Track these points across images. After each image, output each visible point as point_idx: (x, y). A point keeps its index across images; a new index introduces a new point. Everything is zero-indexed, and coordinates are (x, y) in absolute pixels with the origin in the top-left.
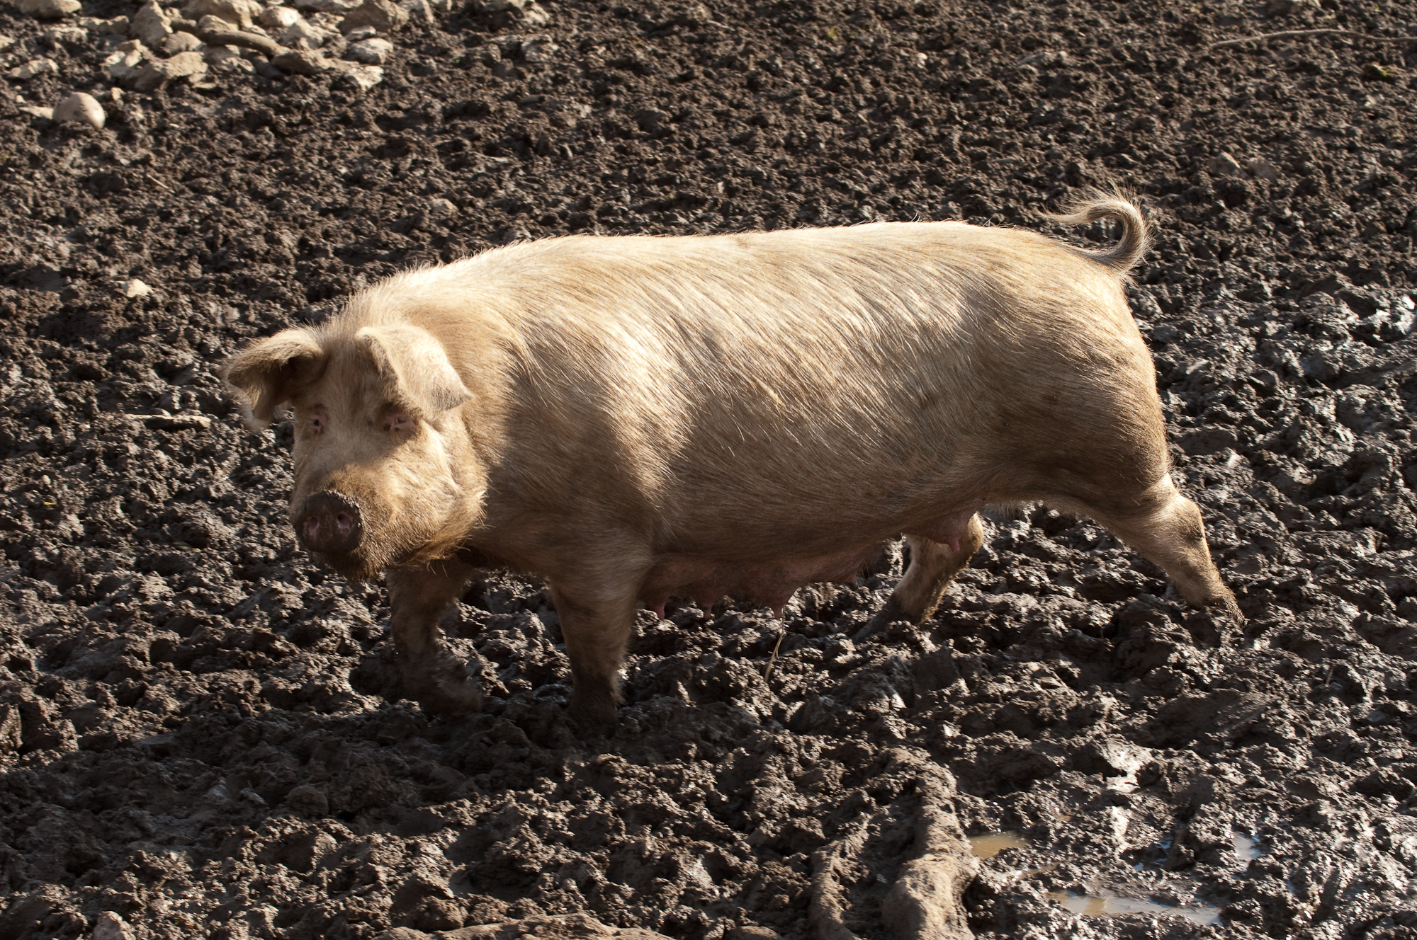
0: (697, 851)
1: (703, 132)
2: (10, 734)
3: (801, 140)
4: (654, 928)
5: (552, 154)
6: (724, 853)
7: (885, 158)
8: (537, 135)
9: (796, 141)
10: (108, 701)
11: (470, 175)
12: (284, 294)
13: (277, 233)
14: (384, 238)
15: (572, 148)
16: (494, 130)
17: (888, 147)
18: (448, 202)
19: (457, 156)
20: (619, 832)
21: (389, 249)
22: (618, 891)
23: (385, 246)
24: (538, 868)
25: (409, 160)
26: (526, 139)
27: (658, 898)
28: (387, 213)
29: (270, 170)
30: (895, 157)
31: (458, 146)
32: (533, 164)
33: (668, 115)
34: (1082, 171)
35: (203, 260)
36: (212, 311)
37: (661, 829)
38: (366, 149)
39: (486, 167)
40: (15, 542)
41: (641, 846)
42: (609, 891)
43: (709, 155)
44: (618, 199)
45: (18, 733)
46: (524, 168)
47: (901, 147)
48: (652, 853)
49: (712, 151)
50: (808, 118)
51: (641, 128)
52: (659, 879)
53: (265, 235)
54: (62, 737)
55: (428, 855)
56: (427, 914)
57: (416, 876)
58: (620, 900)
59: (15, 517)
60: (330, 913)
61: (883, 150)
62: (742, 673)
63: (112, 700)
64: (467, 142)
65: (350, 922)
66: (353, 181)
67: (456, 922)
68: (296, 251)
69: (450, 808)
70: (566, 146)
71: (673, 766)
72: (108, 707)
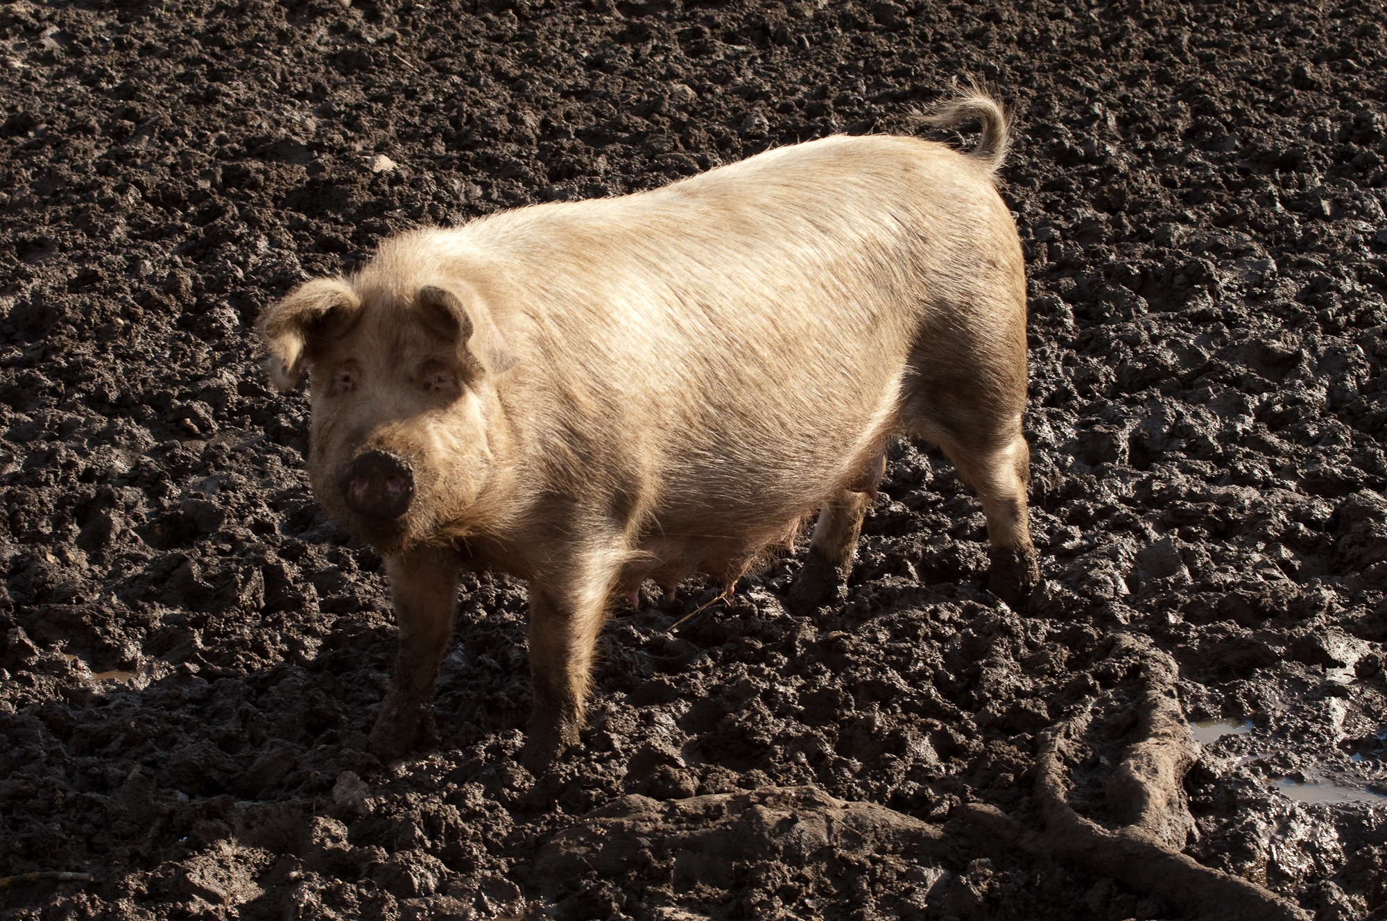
0: (925, 729)
1: (938, 27)
2: (253, 595)
3: (1034, 36)
4: (881, 803)
5: (790, 43)
6: (952, 731)
7: (1116, 57)
8: (775, 25)
9: (1028, 38)
10: (350, 566)
11: (709, 62)
12: (527, 173)
13: (520, 113)
14: (625, 121)
15: (810, 39)
16: (733, 19)
17: (1118, 46)
18: (687, 88)
19: (697, 43)
20: (849, 708)
21: (630, 132)
22: (847, 765)
23: (626, 129)
24: (768, 741)
25: (650, 46)
26: (765, 28)
27: (886, 773)
28: (628, 97)
29: (513, 52)
30: (1126, 55)
31: (697, 33)
32: (771, 53)
33: (904, 9)
34: (1309, 75)
35: (447, 138)
36: (456, 188)
37: (889, 706)
38: (608, 34)
39: (725, 54)
40: (260, 408)
41: (870, 721)
42: (839, 764)
43: (944, 49)
44: (854, 89)
45: (261, 595)
46: (762, 57)
47: (1132, 46)
48: (881, 729)
49: (947, 45)
50: (1040, 15)
51: (877, 21)
52: (887, 755)
53: (508, 115)
54: (305, 599)
55: (661, 724)
56: (660, 782)
57: (650, 743)
58: (848, 774)
59: (261, 384)
60: (565, 779)
61: (1114, 48)
62: (971, 555)
63: (355, 565)
64: (707, 30)
65: (584, 788)
66: (594, 65)
67: (688, 791)
68: (538, 131)
69: (683, 678)
70: (803, 36)
71: (902, 645)
72: (350, 572)
